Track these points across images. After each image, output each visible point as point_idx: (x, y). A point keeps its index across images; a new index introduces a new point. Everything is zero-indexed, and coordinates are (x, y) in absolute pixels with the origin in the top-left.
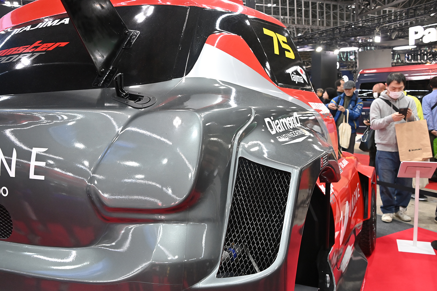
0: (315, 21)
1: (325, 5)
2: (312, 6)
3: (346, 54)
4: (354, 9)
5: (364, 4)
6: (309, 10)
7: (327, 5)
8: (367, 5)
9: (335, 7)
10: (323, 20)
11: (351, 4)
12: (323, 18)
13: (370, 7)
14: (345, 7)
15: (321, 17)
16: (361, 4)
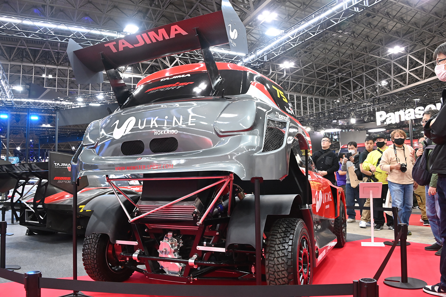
0: (306, 113)
1: (314, 99)
2: (303, 100)
3: (331, 135)
4: (339, 104)
5: (347, 99)
6: (301, 103)
7: (315, 99)
8: (350, 100)
9: (323, 101)
10: (313, 111)
11: (337, 99)
12: (313, 110)
13: (352, 102)
14: (331, 101)
15: (310, 109)
16: (345, 99)
